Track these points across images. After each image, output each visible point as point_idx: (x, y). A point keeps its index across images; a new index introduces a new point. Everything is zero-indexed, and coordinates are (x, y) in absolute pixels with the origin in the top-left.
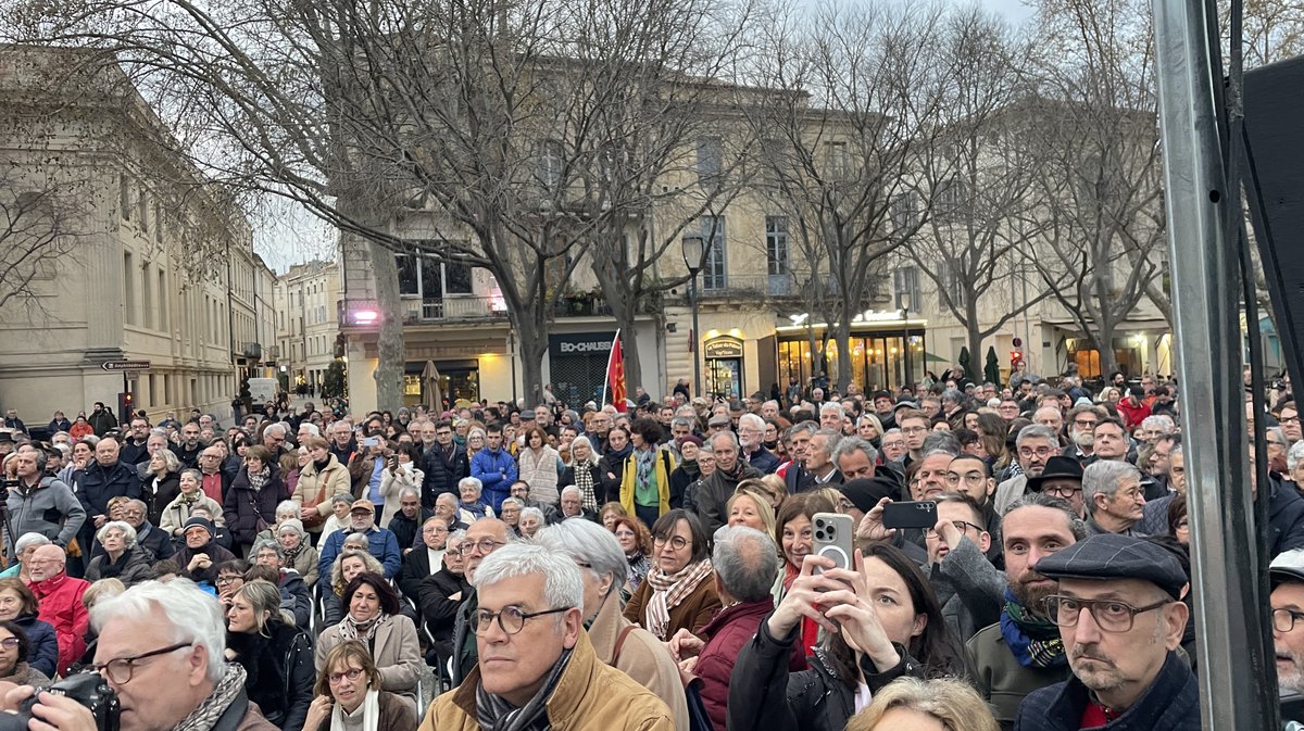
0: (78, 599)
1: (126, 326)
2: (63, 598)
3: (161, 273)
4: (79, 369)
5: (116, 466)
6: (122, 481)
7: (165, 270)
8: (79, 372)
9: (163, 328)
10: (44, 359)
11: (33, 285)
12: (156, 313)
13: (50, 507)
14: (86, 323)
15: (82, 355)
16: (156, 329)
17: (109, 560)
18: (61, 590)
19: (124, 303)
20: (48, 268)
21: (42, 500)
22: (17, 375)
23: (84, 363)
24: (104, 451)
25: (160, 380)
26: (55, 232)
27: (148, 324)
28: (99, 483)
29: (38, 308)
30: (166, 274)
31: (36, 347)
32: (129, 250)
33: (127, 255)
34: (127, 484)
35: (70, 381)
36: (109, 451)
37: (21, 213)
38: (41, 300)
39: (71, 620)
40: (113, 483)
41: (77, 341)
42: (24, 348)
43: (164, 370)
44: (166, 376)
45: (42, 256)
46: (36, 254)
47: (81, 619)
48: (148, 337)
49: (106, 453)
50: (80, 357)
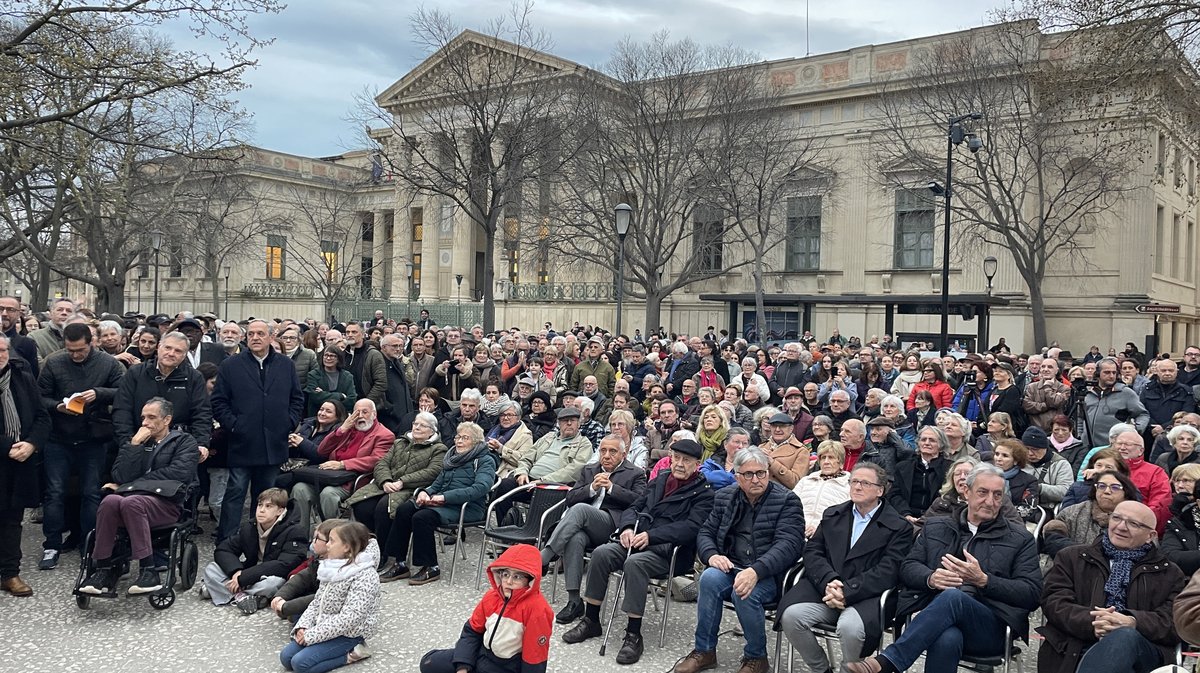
0: (1154, 480)
1: (1154, 275)
2: (1142, 478)
3: (1190, 225)
4: (1109, 313)
5: (1175, 385)
6: (1178, 399)
7: (1194, 222)
8: (1108, 315)
9: (1188, 279)
10: (1082, 302)
11: (1077, 237)
12: (1182, 263)
13: (1123, 408)
14: (1118, 271)
15: (1113, 300)
16: (1181, 280)
17: (1177, 456)
18: (1140, 470)
19: (1154, 253)
20: (1090, 222)
21: (1116, 401)
22: (1057, 315)
23: (1114, 307)
24: (1165, 371)
25: (1182, 328)
26: (1103, 189)
27: (1174, 274)
28: (1158, 397)
29: (1079, 257)
30: (1194, 226)
31: (1075, 293)
32: (1162, 203)
33: (1160, 209)
34: (1183, 403)
35: (1101, 322)
36: (1170, 370)
37: (1074, 174)
38: (1083, 251)
39: (1148, 496)
40: (1171, 400)
41: (1110, 287)
42: (1064, 292)
43: (1187, 319)
44: (1187, 324)
45: (1087, 212)
46: (1082, 211)
47: (1156, 497)
48: (1174, 287)
49: (1168, 373)
50: (1111, 301)
